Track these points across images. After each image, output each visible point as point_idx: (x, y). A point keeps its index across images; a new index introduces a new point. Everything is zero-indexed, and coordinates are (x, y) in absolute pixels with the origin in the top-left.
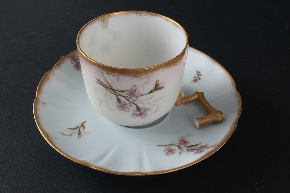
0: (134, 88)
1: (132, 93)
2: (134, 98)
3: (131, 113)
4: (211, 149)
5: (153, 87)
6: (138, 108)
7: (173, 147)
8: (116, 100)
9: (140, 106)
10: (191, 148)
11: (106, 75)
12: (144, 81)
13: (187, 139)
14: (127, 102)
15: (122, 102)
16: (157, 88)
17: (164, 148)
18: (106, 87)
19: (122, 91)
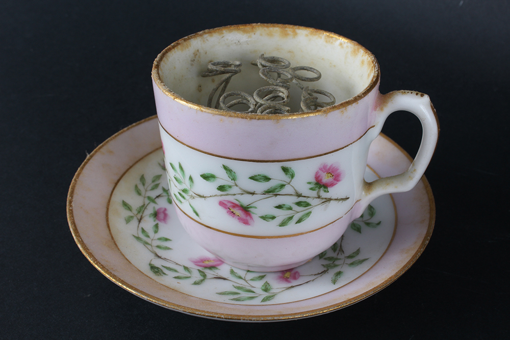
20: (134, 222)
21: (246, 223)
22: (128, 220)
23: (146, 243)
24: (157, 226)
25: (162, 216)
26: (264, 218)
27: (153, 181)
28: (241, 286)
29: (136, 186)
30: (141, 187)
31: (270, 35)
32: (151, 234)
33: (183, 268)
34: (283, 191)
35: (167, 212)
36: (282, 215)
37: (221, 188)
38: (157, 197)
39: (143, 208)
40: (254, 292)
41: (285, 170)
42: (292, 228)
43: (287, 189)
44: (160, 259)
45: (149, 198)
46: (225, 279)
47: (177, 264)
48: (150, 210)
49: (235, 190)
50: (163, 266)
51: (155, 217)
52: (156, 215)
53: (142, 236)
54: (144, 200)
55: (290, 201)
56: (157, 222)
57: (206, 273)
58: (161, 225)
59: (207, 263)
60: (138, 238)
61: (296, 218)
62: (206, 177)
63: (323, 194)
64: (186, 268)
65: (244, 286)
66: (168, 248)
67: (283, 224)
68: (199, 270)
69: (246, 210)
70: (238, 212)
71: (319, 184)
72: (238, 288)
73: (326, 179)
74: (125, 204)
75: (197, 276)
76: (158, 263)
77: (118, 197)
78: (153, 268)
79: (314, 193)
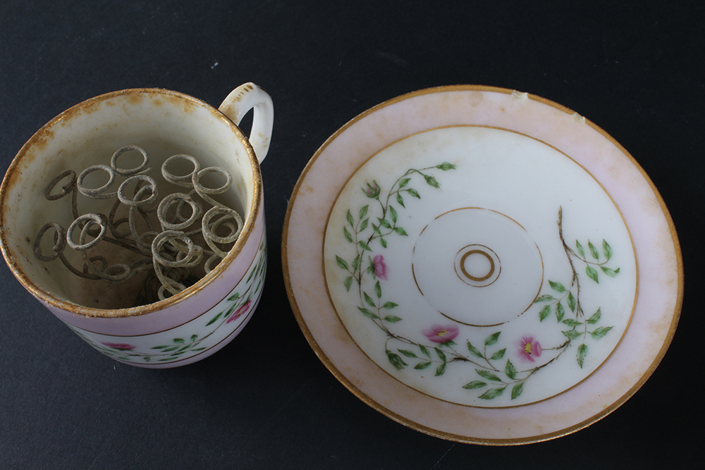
20: (355, 286)
22: (348, 286)
23: (374, 317)
24: (378, 286)
25: (379, 268)
27: (361, 218)
28: (484, 370)
29: (345, 229)
30: (350, 229)
32: (375, 299)
33: (418, 348)
35: (384, 261)
38: (370, 240)
39: (358, 261)
40: (500, 380)
44: (394, 339)
45: (361, 243)
46: (465, 360)
47: (412, 343)
48: (365, 264)
50: (400, 351)
51: (373, 272)
52: (373, 268)
53: (367, 306)
54: (357, 247)
56: (377, 279)
57: (445, 353)
58: (382, 282)
59: (442, 335)
60: (364, 311)
64: (422, 348)
65: (487, 370)
66: (397, 319)
68: (436, 349)
72: (482, 373)
74: (339, 261)
75: (436, 361)
76: (394, 346)
77: (330, 253)
78: (392, 357)
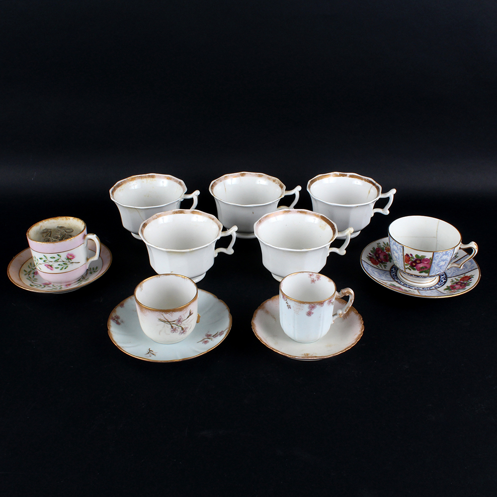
0: (180, 318)
1: (179, 321)
2: (180, 323)
3: (179, 332)
4: (227, 330)
5: (189, 315)
6: (182, 329)
7: (205, 340)
8: (170, 327)
9: (183, 327)
10: (215, 336)
11: (165, 315)
12: (185, 312)
13: (209, 334)
14: (177, 327)
15: (174, 328)
16: (190, 314)
17: (201, 342)
18: (164, 322)
19: (174, 321)
20: (27, 275)
21: (52, 270)
22: (25, 275)
23: (30, 280)
26: (56, 268)
30: (30, 266)
31: (63, 220)
32: (32, 278)
34: (59, 260)
36: (60, 267)
37: (44, 261)
39: (30, 271)
41: (58, 255)
42: (64, 271)
43: (60, 260)
44: (34, 283)
47: (38, 284)
48: (33, 272)
49: (47, 261)
50: (34, 285)
52: (34, 273)
55: (62, 263)
58: (35, 276)
60: (28, 279)
61: (64, 268)
62: (40, 259)
63: (70, 261)
64: (40, 285)
66: (36, 281)
67: (61, 270)
68: (44, 285)
69: (51, 266)
70: (49, 267)
71: (68, 258)
73: (70, 257)
74: (25, 271)
76: (32, 284)
77: (23, 269)
78: (31, 285)
79: (68, 261)
